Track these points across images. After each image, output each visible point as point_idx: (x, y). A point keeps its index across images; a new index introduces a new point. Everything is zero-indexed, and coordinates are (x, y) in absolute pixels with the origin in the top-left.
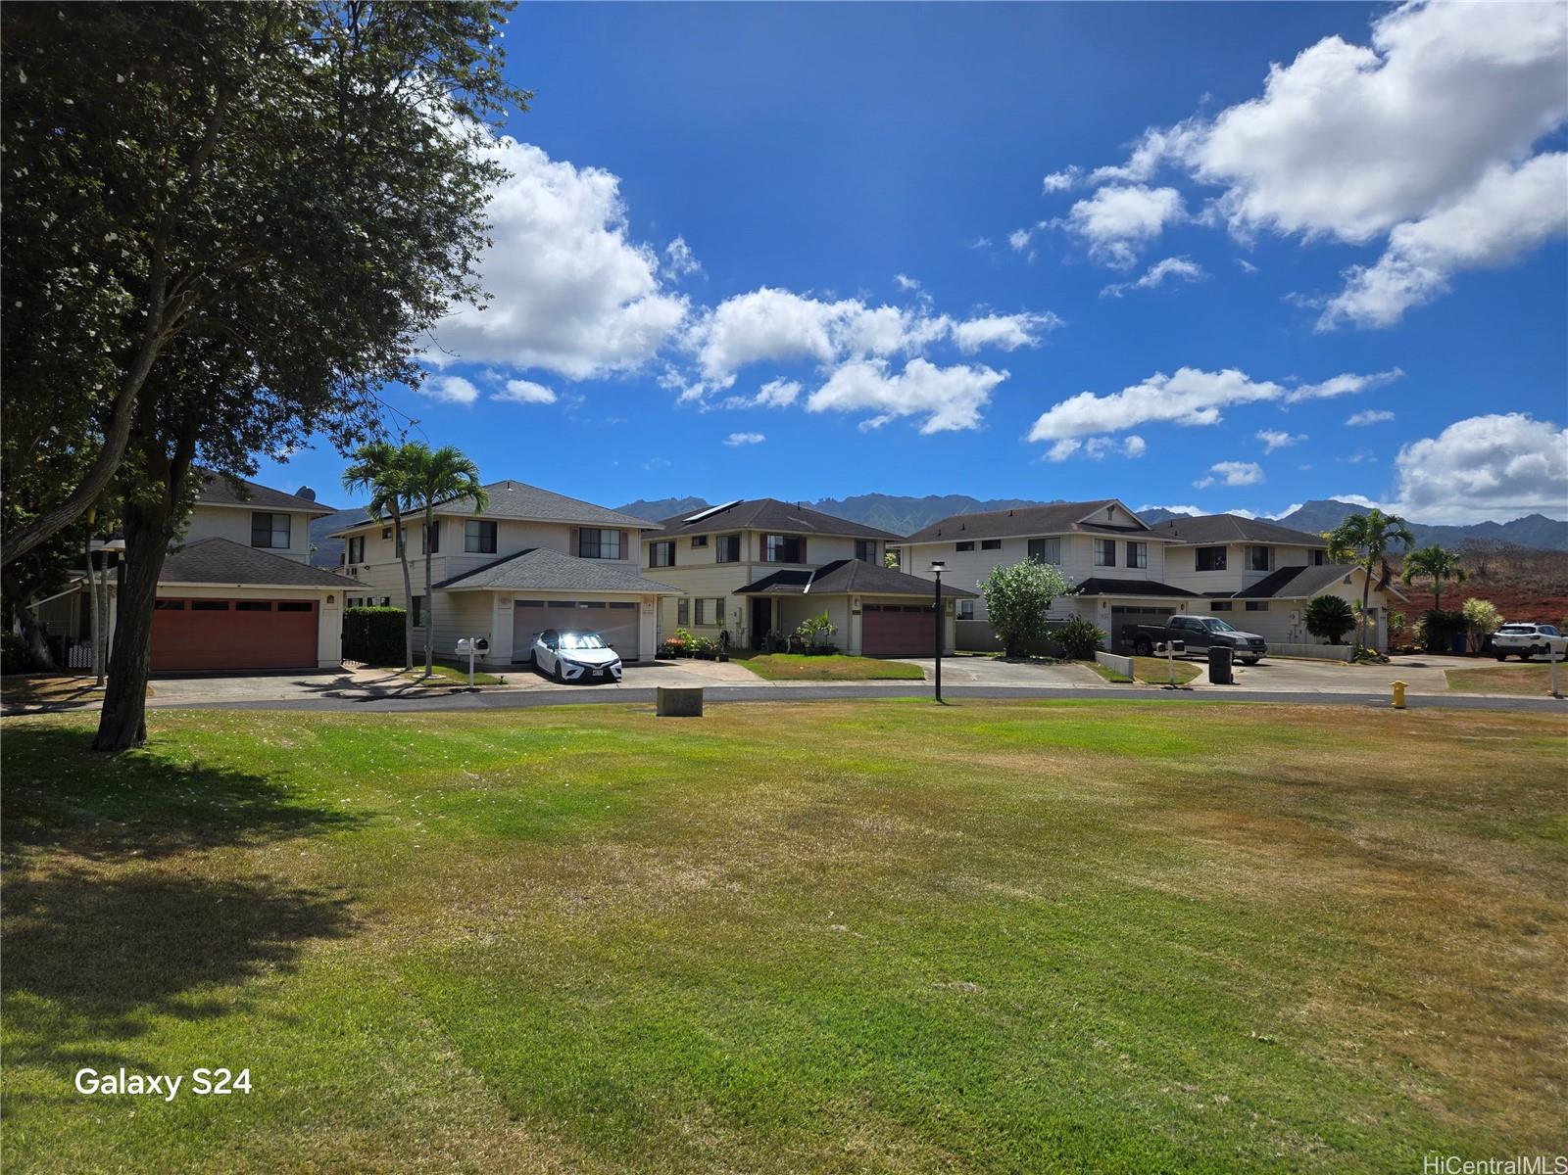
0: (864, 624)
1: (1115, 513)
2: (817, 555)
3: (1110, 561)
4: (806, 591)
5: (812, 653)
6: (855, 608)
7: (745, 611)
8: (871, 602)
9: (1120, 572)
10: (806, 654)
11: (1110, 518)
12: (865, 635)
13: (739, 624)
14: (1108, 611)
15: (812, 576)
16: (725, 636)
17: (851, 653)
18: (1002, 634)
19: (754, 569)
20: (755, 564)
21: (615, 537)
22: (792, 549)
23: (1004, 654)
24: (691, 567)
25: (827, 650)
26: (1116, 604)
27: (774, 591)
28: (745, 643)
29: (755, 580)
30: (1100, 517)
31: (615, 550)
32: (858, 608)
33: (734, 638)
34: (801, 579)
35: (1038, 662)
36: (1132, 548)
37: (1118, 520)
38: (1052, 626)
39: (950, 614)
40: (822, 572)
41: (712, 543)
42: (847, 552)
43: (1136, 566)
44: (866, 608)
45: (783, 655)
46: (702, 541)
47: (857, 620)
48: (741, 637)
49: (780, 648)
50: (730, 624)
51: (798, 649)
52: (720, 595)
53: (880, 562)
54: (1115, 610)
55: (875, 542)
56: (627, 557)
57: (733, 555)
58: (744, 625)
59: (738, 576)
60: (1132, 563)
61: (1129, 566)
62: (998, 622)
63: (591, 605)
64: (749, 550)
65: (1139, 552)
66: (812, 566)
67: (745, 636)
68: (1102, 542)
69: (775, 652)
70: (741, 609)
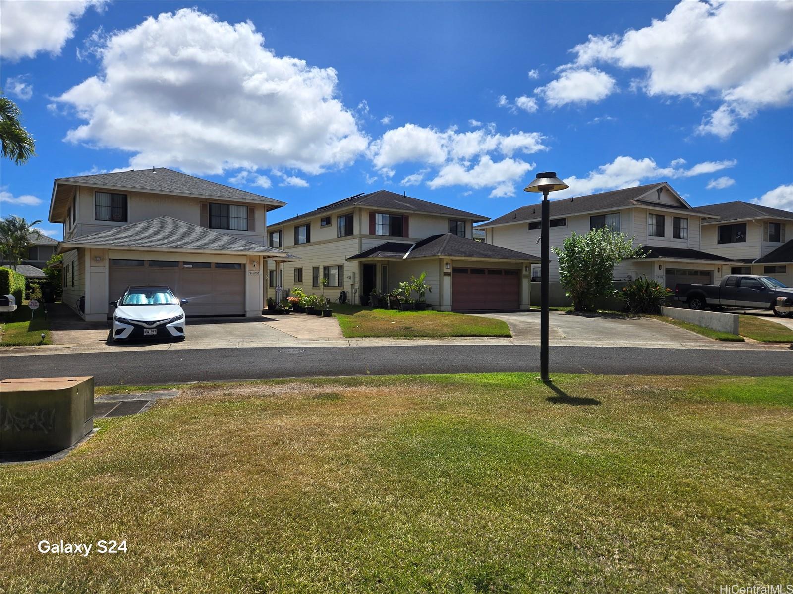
0: (454, 284)
1: (662, 194)
2: (417, 230)
3: (660, 232)
4: (405, 258)
5: (406, 309)
6: (445, 271)
7: (357, 276)
8: (459, 266)
9: (667, 241)
10: (401, 310)
11: (659, 198)
12: (454, 293)
13: (353, 285)
14: (662, 272)
15: (413, 247)
16: (343, 295)
17: (442, 308)
18: (572, 292)
19: (364, 240)
20: (365, 236)
21: (243, 212)
22: (398, 225)
23: (573, 309)
24: (320, 243)
25: (420, 306)
26: (669, 266)
27: (379, 258)
28: (357, 301)
29: (365, 249)
30: (652, 196)
31: (243, 223)
32: (449, 270)
33: (349, 296)
34: (404, 248)
35: (604, 316)
36: (677, 221)
37: (665, 199)
38: (618, 285)
39: (527, 277)
40: (421, 244)
41: (334, 221)
42: (442, 228)
43: (679, 237)
44: (456, 270)
45: (382, 311)
46: (327, 221)
47: (447, 281)
48: (354, 297)
49: (382, 305)
50: (347, 286)
51: (396, 305)
52: (339, 263)
53: (468, 236)
54: (668, 272)
55: (464, 221)
56: (253, 229)
57: (349, 231)
58: (357, 286)
59: (352, 246)
60: (677, 235)
61: (674, 237)
62: (569, 282)
63: (196, 265)
64: (361, 226)
65: (682, 226)
66: (412, 239)
67: (357, 294)
68: (654, 217)
69: (376, 308)
70: (354, 274)
